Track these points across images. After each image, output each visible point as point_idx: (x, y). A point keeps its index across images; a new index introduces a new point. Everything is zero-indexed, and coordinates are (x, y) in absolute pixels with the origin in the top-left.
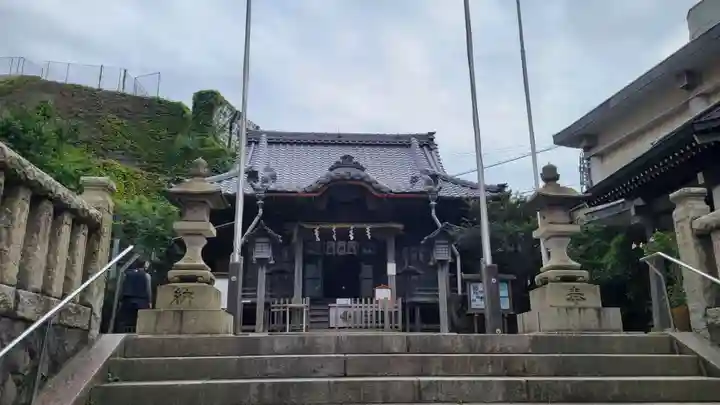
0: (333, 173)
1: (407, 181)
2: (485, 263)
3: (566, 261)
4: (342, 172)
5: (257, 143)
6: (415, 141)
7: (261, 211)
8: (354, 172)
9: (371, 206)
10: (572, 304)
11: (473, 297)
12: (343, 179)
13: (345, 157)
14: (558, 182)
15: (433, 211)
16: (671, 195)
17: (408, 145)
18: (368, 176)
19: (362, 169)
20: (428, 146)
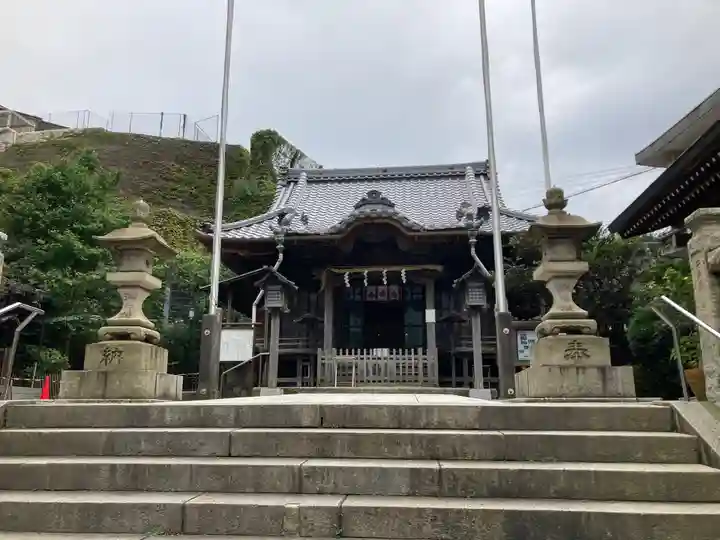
0: (357, 212)
1: (454, 215)
2: (498, 310)
3: (570, 308)
4: (367, 209)
5: (296, 183)
6: (470, 172)
7: (281, 256)
8: (379, 209)
9: (403, 246)
10: (570, 362)
11: (521, 347)
12: (368, 217)
13: (371, 193)
14: (564, 209)
15: (473, 250)
16: (686, 219)
17: (462, 176)
18: (396, 214)
19: (392, 205)
20: (485, 175)
